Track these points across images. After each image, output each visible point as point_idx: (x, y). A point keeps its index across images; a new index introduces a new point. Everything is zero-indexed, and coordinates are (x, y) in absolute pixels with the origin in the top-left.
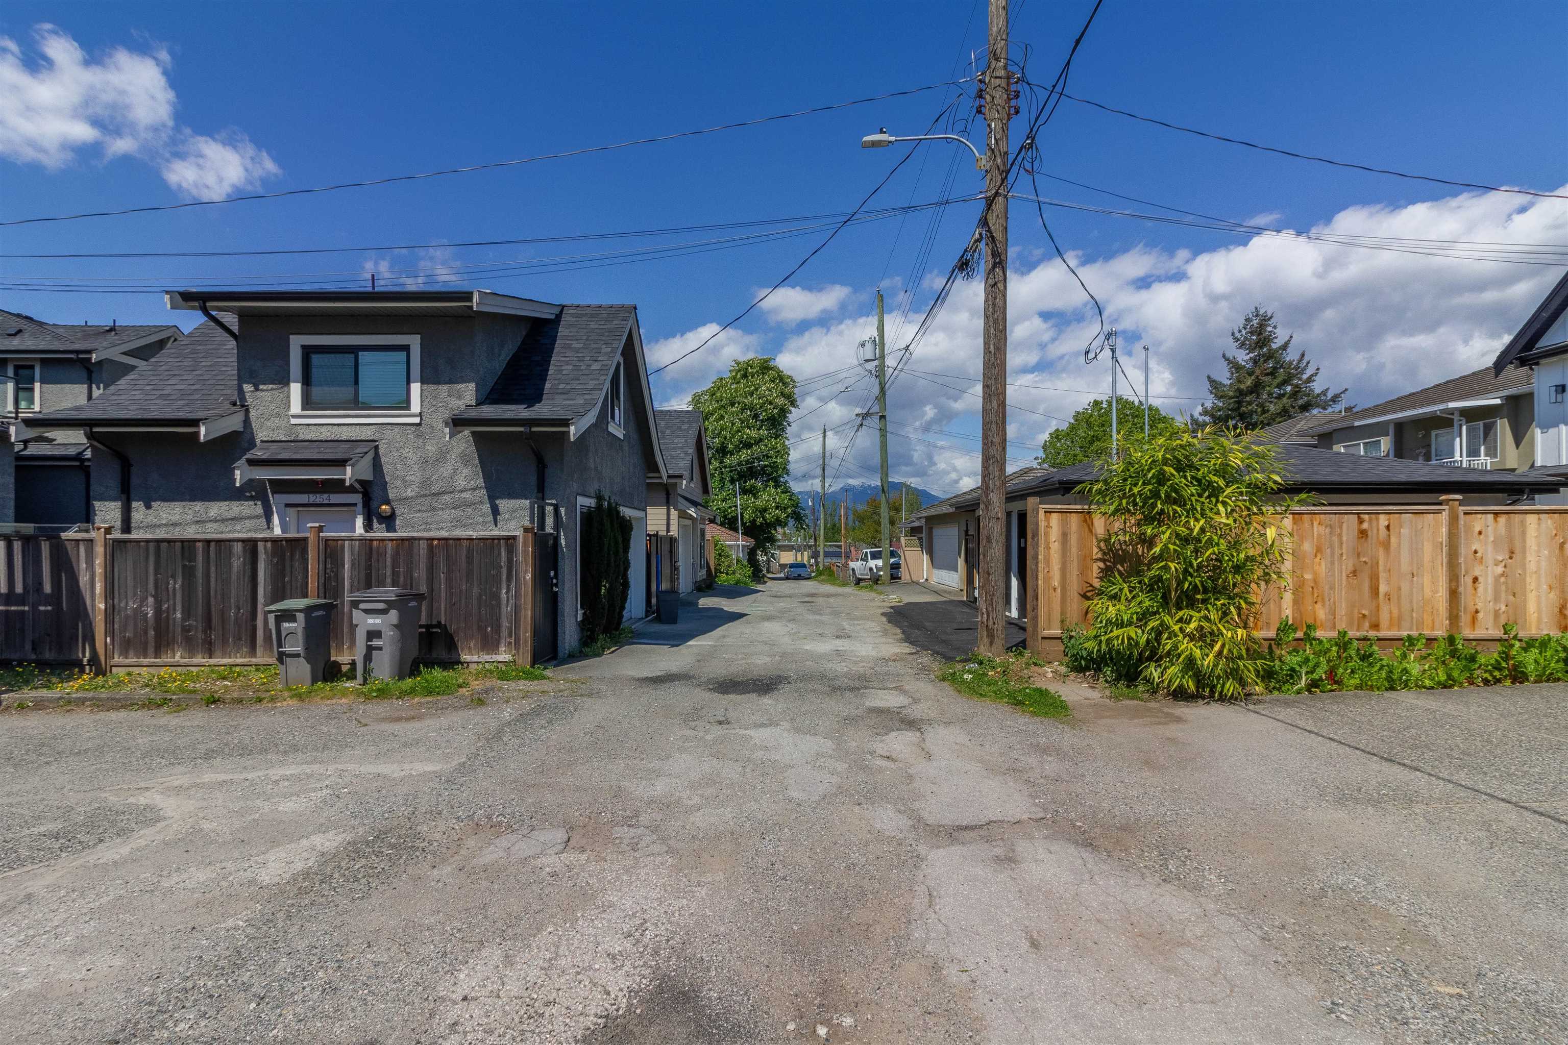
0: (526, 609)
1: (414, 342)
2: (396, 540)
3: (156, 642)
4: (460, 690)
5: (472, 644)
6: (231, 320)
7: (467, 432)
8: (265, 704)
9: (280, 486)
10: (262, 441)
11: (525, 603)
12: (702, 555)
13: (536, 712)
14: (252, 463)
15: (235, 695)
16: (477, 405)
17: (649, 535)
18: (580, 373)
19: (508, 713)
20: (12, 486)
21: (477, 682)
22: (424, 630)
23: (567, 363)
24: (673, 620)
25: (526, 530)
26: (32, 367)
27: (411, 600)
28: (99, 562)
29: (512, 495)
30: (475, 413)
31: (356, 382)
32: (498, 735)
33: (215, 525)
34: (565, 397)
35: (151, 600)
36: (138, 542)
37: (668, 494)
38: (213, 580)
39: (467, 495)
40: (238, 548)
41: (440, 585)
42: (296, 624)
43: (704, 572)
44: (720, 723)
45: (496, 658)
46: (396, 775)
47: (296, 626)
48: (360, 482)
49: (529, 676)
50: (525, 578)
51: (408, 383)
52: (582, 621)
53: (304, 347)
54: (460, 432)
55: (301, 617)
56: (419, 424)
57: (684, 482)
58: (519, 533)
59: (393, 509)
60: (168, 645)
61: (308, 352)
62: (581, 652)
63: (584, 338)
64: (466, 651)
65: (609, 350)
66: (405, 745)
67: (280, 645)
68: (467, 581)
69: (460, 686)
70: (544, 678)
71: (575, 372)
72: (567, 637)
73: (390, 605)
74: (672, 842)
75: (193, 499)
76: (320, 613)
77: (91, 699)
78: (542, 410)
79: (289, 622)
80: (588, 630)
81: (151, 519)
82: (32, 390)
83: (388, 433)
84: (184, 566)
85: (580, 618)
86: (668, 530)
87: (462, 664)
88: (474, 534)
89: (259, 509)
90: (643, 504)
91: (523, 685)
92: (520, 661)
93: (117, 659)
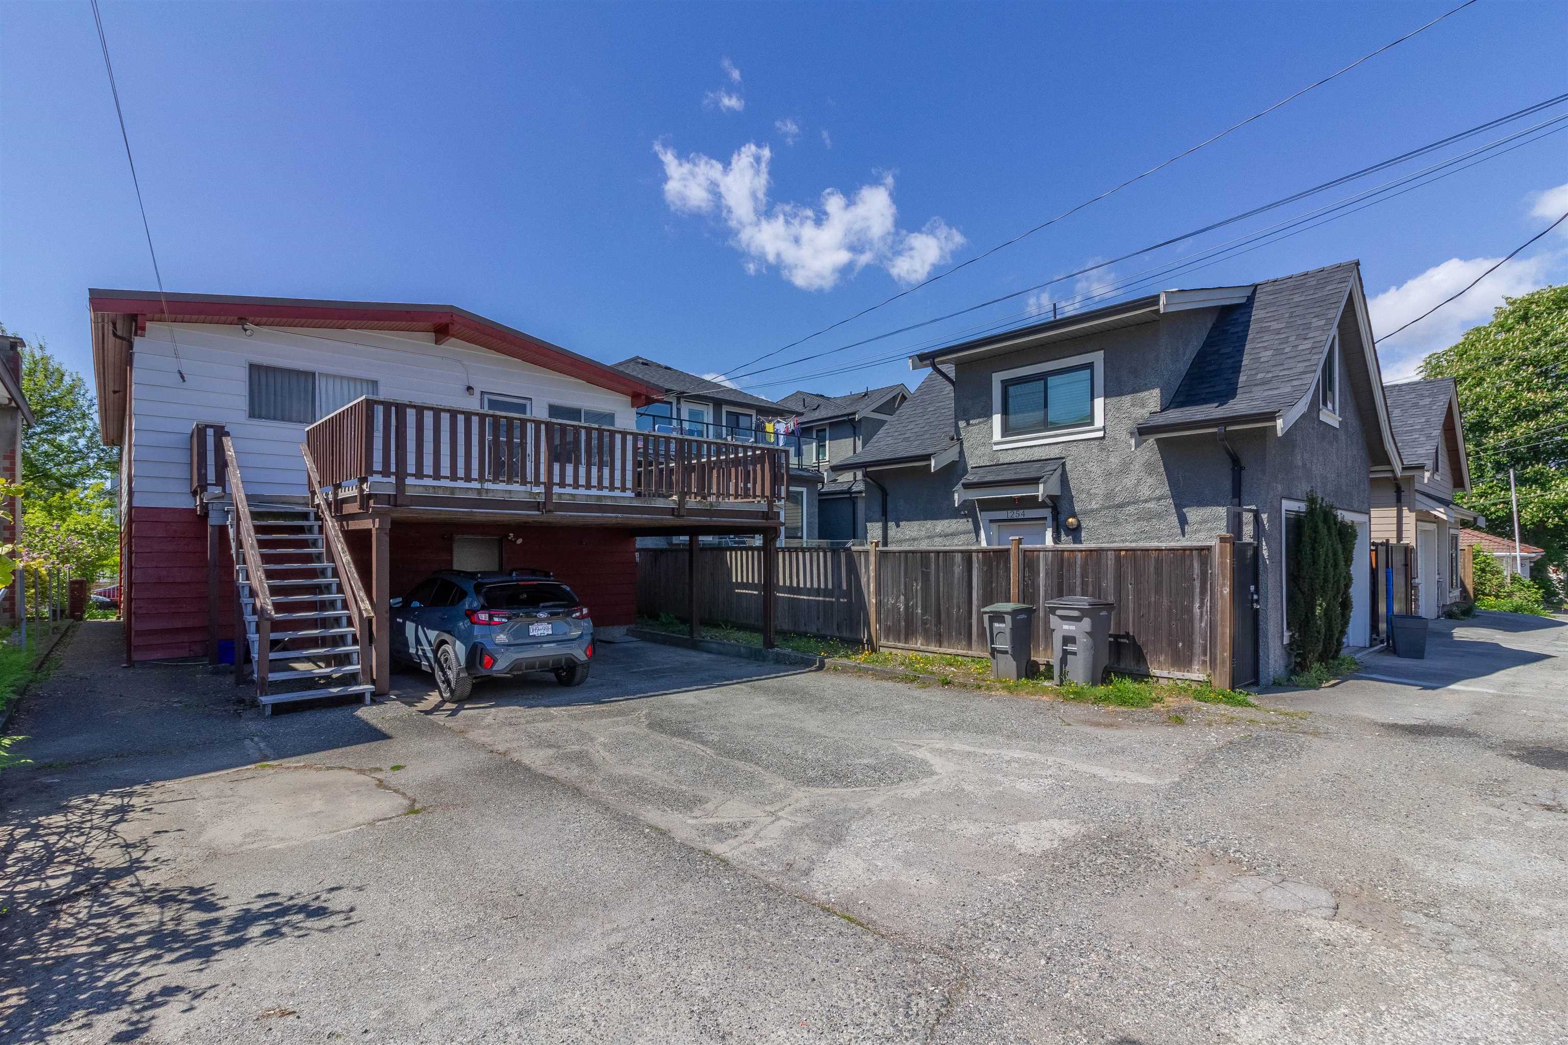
0: (1223, 626)
1: (1098, 358)
2: (1085, 551)
3: (906, 631)
4: (1155, 704)
5: (1162, 658)
6: (950, 370)
7: (1151, 440)
8: (983, 692)
9: (987, 505)
10: (972, 468)
11: (1222, 619)
12: (1453, 570)
13: (1252, 742)
14: (967, 486)
15: (961, 680)
16: (1162, 411)
17: (1374, 544)
18: (1283, 357)
19: (1213, 738)
20: (817, 514)
21: (1171, 699)
22: (1112, 639)
23: (1266, 348)
24: (1418, 653)
25: (1223, 540)
26: (824, 430)
27: (1103, 609)
28: (872, 567)
29: (1201, 502)
30: (1161, 420)
31: (1046, 406)
32: (1209, 759)
33: (940, 539)
34: (1267, 387)
35: (902, 597)
36: (894, 553)
37: (1399, 491)
38: (941, 584)
39: (1151, 505)
40: (958, 558)
41: (1128, 596)
42: (1004, 625)
43: (1457, 593)
44: (1549, 808)
45: (1188, 675)
46: (1110, 779)
47: (1004, 627)
48: (1050, 497)
49: (1230, 701)
50: (1222, 592)
51: (1092, 399)
52: (1290, 644)
53: (1003, 382)
54: (1145, 441)
55: (1008, 618)
56: (1103, 438)
57: (1427, 474)
58: (1214, 542)
59: (1079, 521)
60: (913, 633)
61: (1006, 384)
62: (1289, 680)
63: (1287, 315)
64: (1156, 665)
65: (1323, 322)
66: (1111, 751)
67: (992, 643)
68: (1156, 592)
69: (1154, 701)
70: (1249, 705)
71: (1278, 357)
72: (1272, 662)
73: (1084, 613)
74: (1510, 960)
75: (925, 519)
76: (1023, 616)
77: (872, 670)
78: (1238, 405)
79: (999, 622)
80: (1298, 655)
81: (900, 536)
82: (824, 446)
83: (1073, 450)
84: (923, 572)
85: (1286, 641)
86: (1400, 537)
87: (1152, 677)
88: (1163, 545)
89: (970, 526)
90: (1365, 506)
91: (1223, 708)
92: (1216, 683)
93: (883, 642)
